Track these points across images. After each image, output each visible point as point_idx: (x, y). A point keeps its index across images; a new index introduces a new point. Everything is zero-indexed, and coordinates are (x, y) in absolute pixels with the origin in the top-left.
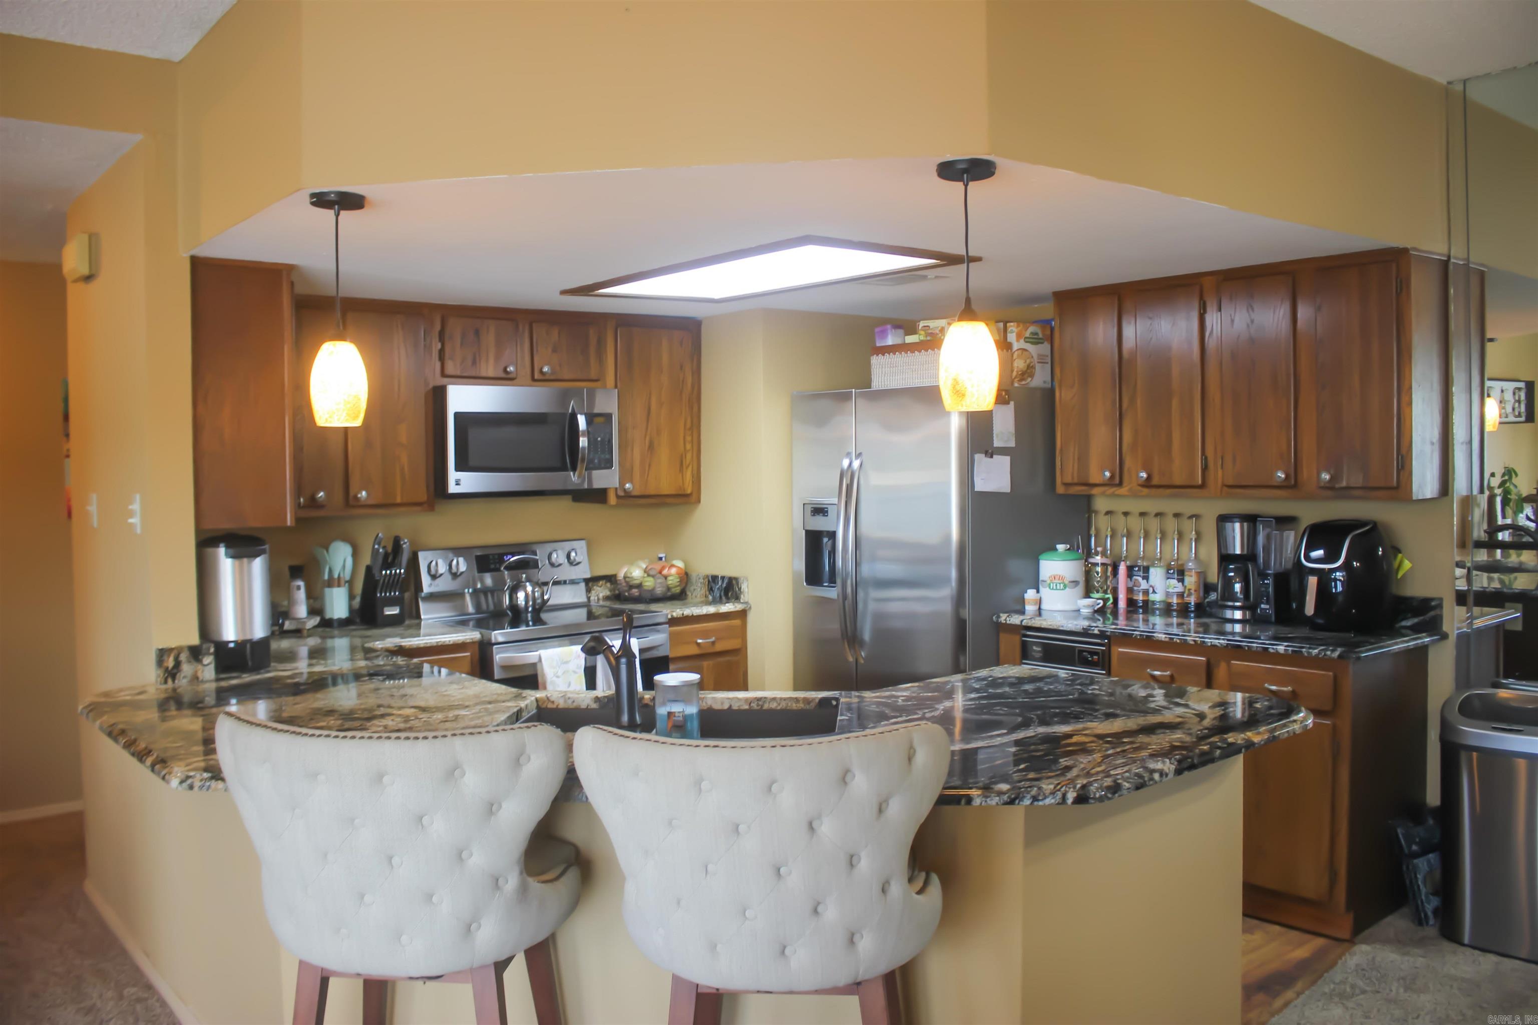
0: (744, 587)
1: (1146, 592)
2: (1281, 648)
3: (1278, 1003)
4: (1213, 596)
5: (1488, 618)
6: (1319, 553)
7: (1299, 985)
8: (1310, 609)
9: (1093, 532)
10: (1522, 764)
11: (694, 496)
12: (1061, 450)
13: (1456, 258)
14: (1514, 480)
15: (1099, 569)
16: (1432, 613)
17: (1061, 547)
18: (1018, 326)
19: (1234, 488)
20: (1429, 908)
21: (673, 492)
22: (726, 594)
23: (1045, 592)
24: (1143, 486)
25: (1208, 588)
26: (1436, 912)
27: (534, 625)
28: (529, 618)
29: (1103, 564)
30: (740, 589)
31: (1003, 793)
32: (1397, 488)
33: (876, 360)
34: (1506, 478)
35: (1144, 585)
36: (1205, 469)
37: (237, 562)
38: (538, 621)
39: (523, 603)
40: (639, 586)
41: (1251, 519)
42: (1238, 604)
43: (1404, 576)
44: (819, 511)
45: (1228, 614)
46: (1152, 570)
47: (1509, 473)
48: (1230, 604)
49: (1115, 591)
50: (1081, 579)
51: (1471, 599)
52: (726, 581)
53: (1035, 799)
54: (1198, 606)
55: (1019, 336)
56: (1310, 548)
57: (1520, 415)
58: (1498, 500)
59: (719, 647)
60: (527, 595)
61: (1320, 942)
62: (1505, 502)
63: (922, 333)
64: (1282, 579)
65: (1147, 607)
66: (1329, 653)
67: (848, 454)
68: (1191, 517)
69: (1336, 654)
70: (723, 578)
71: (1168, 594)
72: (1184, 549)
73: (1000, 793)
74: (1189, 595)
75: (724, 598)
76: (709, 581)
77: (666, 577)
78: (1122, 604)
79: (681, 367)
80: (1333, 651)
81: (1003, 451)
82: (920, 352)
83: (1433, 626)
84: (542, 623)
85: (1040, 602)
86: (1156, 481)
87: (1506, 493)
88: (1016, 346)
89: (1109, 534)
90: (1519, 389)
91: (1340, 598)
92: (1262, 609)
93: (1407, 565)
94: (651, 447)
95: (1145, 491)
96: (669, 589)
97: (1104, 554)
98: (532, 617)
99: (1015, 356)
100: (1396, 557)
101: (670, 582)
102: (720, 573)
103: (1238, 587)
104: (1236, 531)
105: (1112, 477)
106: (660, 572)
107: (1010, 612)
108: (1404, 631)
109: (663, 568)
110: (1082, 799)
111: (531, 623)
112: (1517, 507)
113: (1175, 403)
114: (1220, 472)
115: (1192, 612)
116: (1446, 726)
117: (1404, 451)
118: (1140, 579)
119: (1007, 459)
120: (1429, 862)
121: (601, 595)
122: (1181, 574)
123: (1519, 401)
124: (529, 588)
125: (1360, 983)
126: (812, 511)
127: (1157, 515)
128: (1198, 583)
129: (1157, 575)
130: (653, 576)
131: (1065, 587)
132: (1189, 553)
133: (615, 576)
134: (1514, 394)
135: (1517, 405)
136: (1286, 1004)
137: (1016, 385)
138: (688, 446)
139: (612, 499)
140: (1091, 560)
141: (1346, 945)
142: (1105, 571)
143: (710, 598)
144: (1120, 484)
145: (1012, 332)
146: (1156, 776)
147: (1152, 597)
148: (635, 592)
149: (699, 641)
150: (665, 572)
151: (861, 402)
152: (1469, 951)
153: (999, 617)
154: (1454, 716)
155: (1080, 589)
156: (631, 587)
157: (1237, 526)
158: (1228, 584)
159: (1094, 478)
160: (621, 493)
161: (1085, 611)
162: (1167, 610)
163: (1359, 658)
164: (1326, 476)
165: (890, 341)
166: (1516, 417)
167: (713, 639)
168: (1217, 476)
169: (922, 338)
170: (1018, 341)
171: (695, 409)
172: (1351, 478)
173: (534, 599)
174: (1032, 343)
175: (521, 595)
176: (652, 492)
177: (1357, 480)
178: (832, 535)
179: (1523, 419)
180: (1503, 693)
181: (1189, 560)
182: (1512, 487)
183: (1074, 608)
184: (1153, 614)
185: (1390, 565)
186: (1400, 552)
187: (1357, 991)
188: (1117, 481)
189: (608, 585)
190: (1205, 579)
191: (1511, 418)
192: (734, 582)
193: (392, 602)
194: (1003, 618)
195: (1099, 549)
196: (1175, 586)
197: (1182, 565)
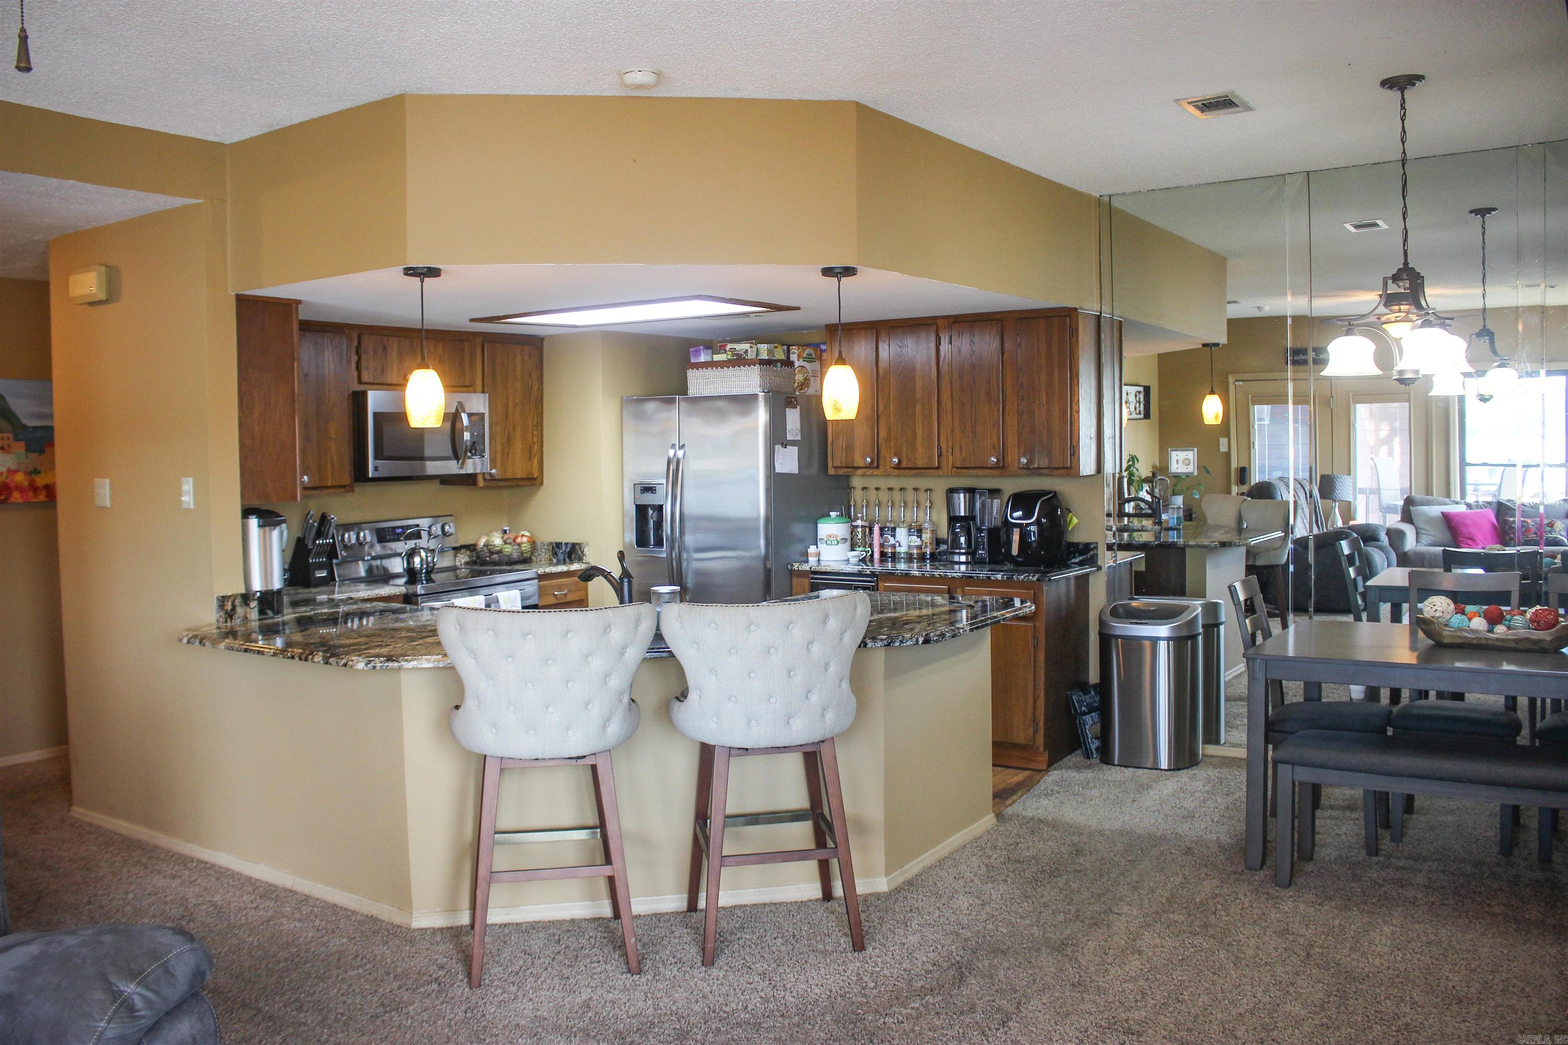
0: (586, 550)
1: (894, 546)
2: (999, 577)
3: (1008, 802)
4: (943, 547)
5: (1124, 557)
6: (1019, 513)
7: (1020, 793)
8: (1015, 551)
9: (852, 503)
10: (1147, 644)
11: (539, 481)
12: (832, 443)
13: (1105, 313)
14: (1136, 465)
15: (859, 530)
16: (1092, 553)
17: (833, 514)
18: (799, 349)
19: (962, 469)
20: (1093, 747)
21: (524, 476)
22: (570, 557)
23: (822, 547)
24: (894, 468)
25: (939, 542)
26: (1097, 749)
27: (427, 583)
28: (423, 578)
29: (862, 526)
30: (582, 552)
31: (884, 640)
32: (1071, 468)
33: (691, 373)
34: (1131, 463)
35: (892, 541)
36: (940, 455)
37: (262, 530)
38: (429, 580)
39: (419, 566)
40: (499, 552)
41: (971, 491)
42: (964, 551)
43: (1073, 528)
44: (649, 489)
45: (956, 558)
46: (898, 530)
47: (1133, 459)
48: (958, 551)
49: (871, 546)
50: (848, 537)
51: (1115, 547)
52: (569, 546)
53: (902, 642)
54: (932, 554)
55: (799, 357)
56: (1014, 510)
57: (1140, 413)
58: (1125, 480)
59: (569, 598)
60: (422, 560)
61: (1027, 773)
62: (1130, 483)
63: (730, 353)
64: (993, 533)
65: (894, 557)
66: (1031, 578)
67: (673, 446)
68: (926, 491)
69: (1035, 579)
70: (566, 544)
71: (909, 547)
72: (921, 514)
73: (882, 640)
74: (926, 547)
75: (567, 560)
76: (553, 547)
77: (519, 545)
78: (877, 556)
79: (530, 375)
80: (1033, 576)
81: (793, 443)
82: (728, 368)
83: (1092, 561)
84: (433, 581)
85: (818, 555)
86: (904, 465)
87: (1131, 475)
88: (797, 364)
89: (865, 504)
90: (1140, 392)
91: (1034, 545)
92: (979, 554)
93: (1075, 521)
94: (509, 439)
95: (897, 471)
96: (522, 553)
97: (862, 519)
98: (425, 577)
99: (796, 371)
100: (1068, 515)
101: (524, 549)
102: (563, 540)
103: (962, 539)
104: (961, 500)
105: (872, 461)
106: (514, 541)
107: (801, 562)
108: (1073, 566)
109: (516, 537)
110: (927, 641)
111: (424, 582)
112: (1138, 486)
113: (918, 408)
114: (951, 457)
115: (928, 559)
116: (1102, 623)
117: (1074, 443)
118: (889, 537)
119: (796, 448)
120: (1092, 717)
121: (463, 561)
122: (920, 532)
123: (1140, 403)
124: (423, 554)
125: (1056, 788)
126: (641, 490)
127: (901, 489)
128: (932, 538)
129: (901, 533)
130: (510, 544)
131: (838, 542)
132: (923, 517)
133: (475, 545)
134: (1136, 396)
135: (1138, 404)
136: (1014, 802)
137: (797, 393)
138: (535, 440)
139: (481, 483)
140: (854, 524)
141: (1044, 772)
142: (864, 533)
143: (555, 560)
144: (878, 467)
145: (794, 353)
146: (961, 631)
147: (898, 549)
148: (495, 556)
149: (556, 593)
150: (519, 540)
151: (683, 405)
152: (1118, 768)
153: (792, 566)
154: (1107, 617)
155: (848, 545)
156: (492, 553)
157: (962, 495)
158: (956, 538)
159: (858, 462)
160: (488, 477)
161: (854, 560)
162: (910, 558)
163: (1050, 580)
164: (1024, 460)
165: (703, 358)
166: (1137, 414)
167: (566, 592)
168: (949, 461)
169: (729, 357)
170: (798, 360)
171: (540, 409)
172: (1041, 461)
173: (427, 563)
174: (808, 362)
175: (417, 560)
176: (509, 476)
177: (1044, 463)
178: (660, 508)
179: (1142, 416)
180: (1134, 604)
181: (925, 522)
182: (1135, 470)
183: (845, 558)
184: (900, 562)
185: (1065, 521)
186: (1070, 512)
187: (1055, 792)
188: (875, 465)
189: (468, 552)
190: (936, 534)
191: (1134, 416)
192: (577, 547)
193: (320, 567)
194: (796, 566)
195: (859, 515)
196: (915, 540)
197: (920, 525)
